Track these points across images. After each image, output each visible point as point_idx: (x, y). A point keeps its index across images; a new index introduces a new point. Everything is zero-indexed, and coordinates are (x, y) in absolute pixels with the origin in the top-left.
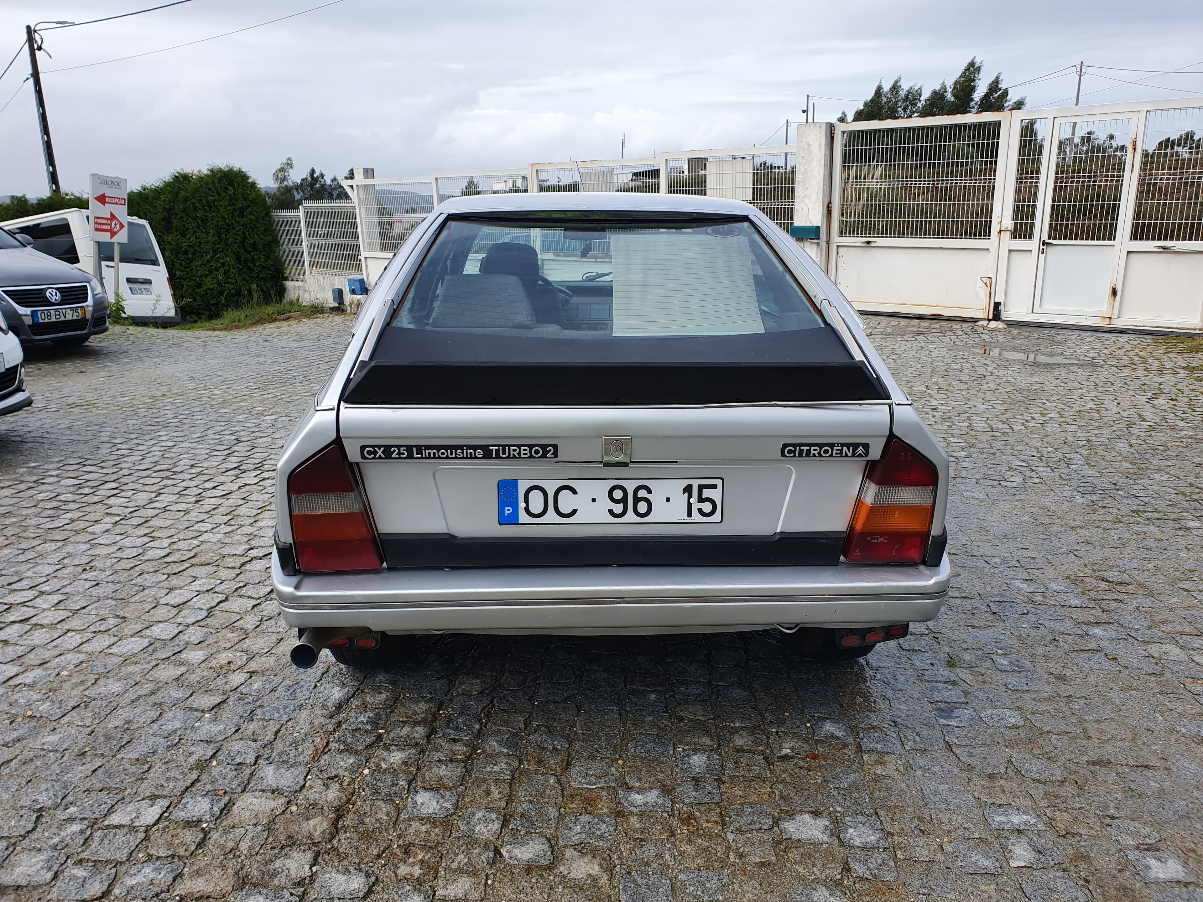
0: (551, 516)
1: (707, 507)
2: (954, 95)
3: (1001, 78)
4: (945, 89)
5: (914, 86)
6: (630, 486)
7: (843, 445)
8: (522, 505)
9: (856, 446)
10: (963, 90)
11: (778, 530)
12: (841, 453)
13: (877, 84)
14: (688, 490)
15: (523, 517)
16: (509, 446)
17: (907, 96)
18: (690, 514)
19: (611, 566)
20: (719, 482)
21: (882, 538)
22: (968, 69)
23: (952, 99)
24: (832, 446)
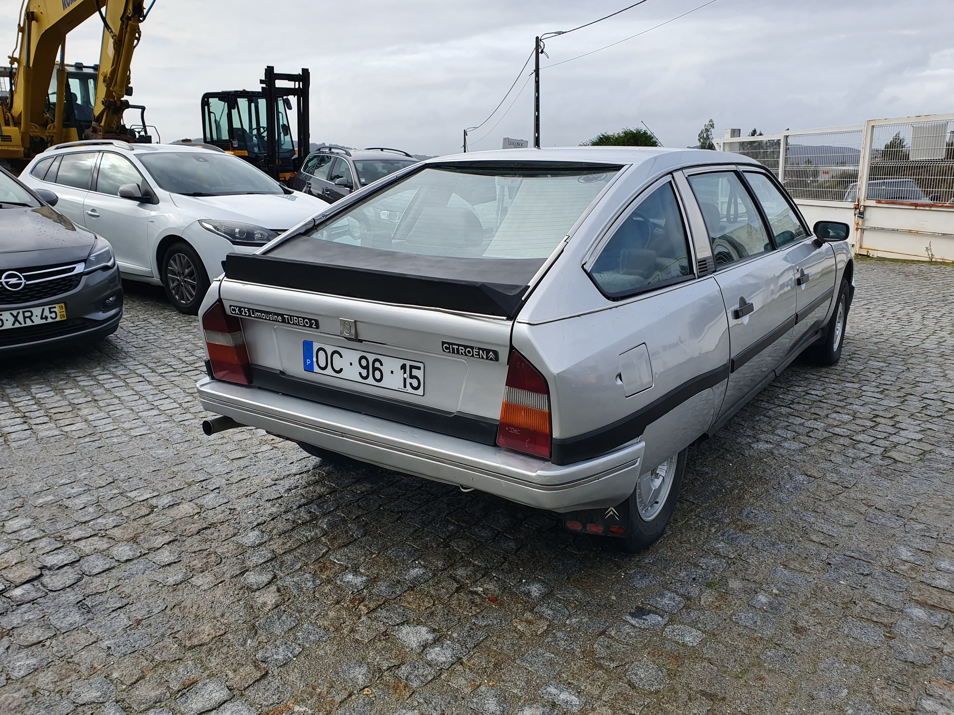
0: (329, 371)
1: (415, 383)
6: (371, 358)
7: (479, 349)
8: (315, 359)
9: (488, 351)
11: (458, 410)
12: (479, 355)
14: (403, 367)
15: (316, 369)
16: (294, 316)
18: (405, 387)
19: (361, 413)
20: (421, 365)
21: (516, 431)
24: (472, 348)
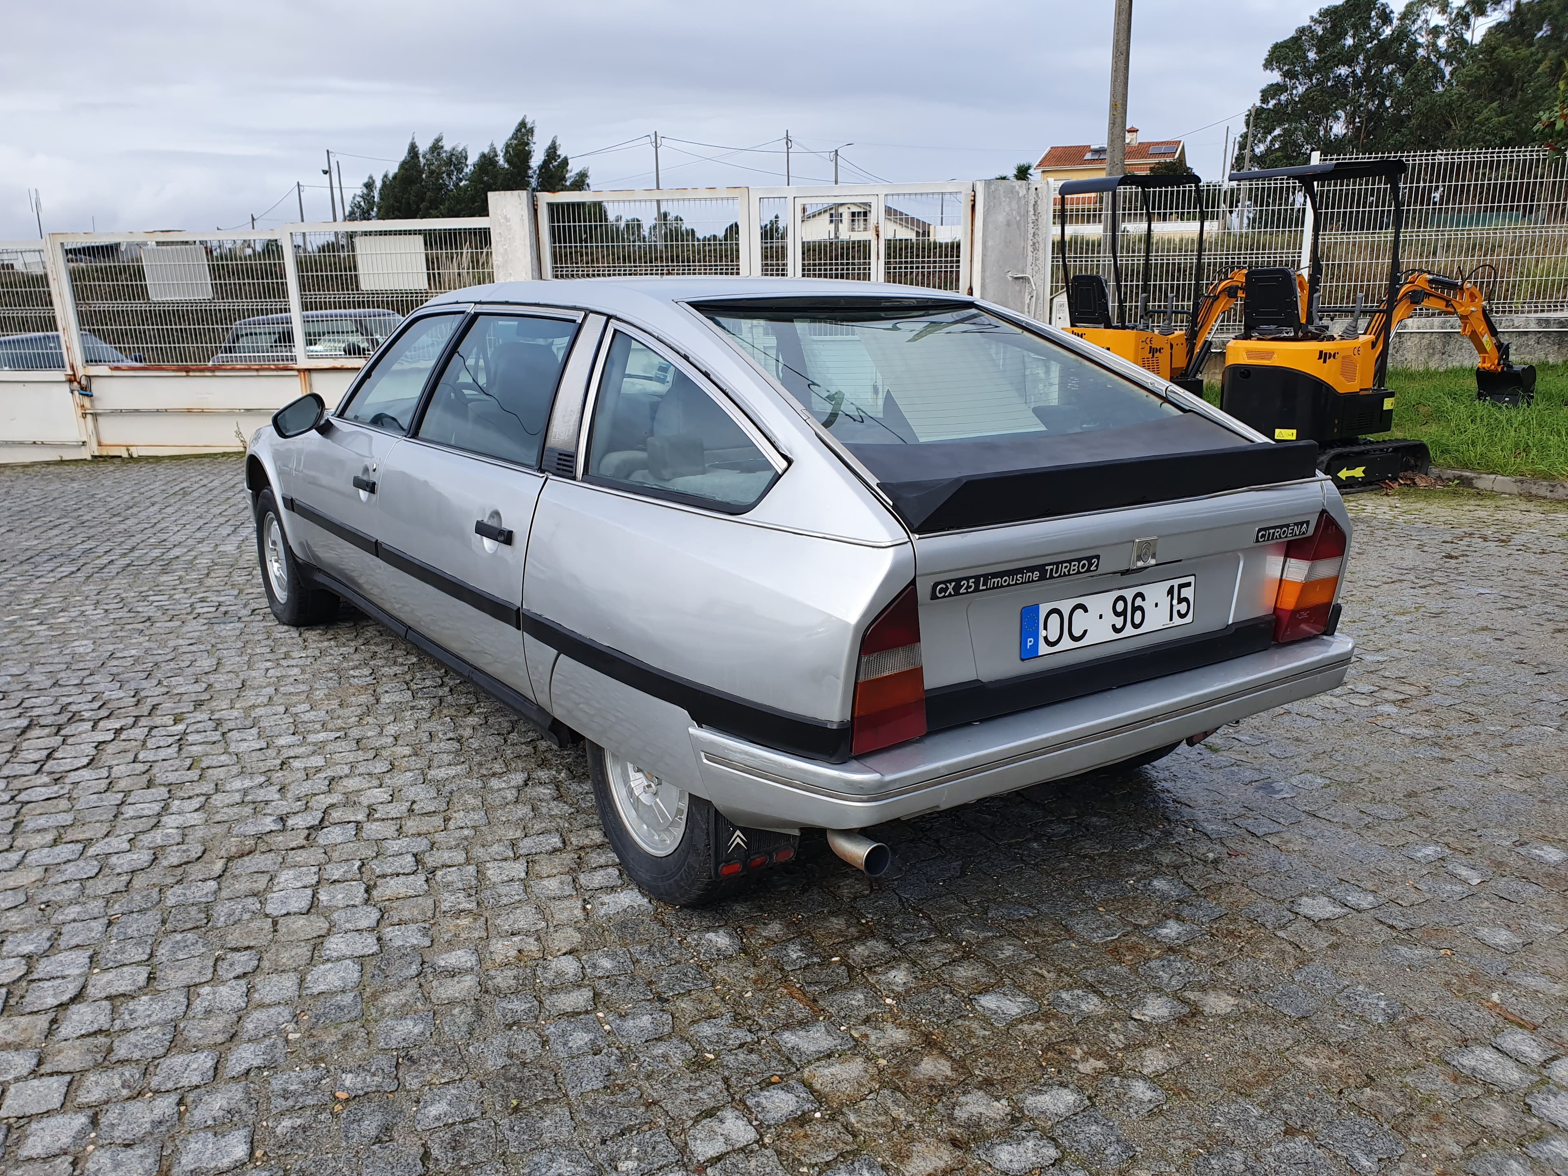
0: (1066, 642)
2: (508, 161)
3: (558, 143)
4: (495, 152)
5: (457, 146)
6: (1129, 595)
7: (1294, 525)
8: (1042, 633)
9: (1301, 524)
10: (517, 155)
11: (1230, 622)
12: (1293, 532)
13: (409, 141)
14: (1171, 591)
15: (1043, 648)
17: (450, 159)
18: (1172, 617)
19: (1111, 689)
20: (1192, 580)
21: (1306, 614)
22: (518, 130)
23: (506, 166)
24: (1288, 526)
